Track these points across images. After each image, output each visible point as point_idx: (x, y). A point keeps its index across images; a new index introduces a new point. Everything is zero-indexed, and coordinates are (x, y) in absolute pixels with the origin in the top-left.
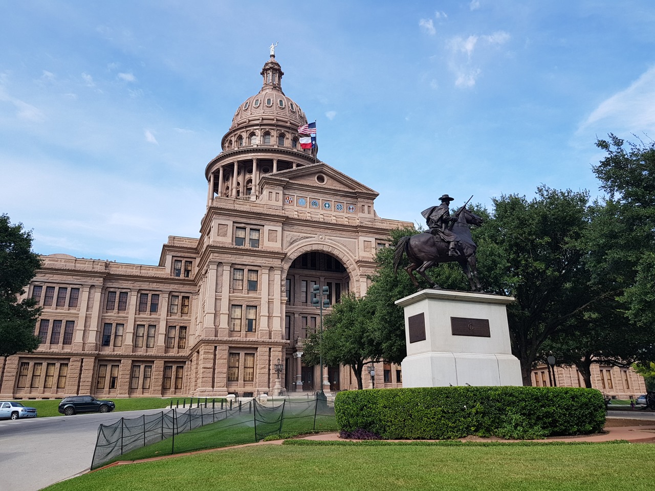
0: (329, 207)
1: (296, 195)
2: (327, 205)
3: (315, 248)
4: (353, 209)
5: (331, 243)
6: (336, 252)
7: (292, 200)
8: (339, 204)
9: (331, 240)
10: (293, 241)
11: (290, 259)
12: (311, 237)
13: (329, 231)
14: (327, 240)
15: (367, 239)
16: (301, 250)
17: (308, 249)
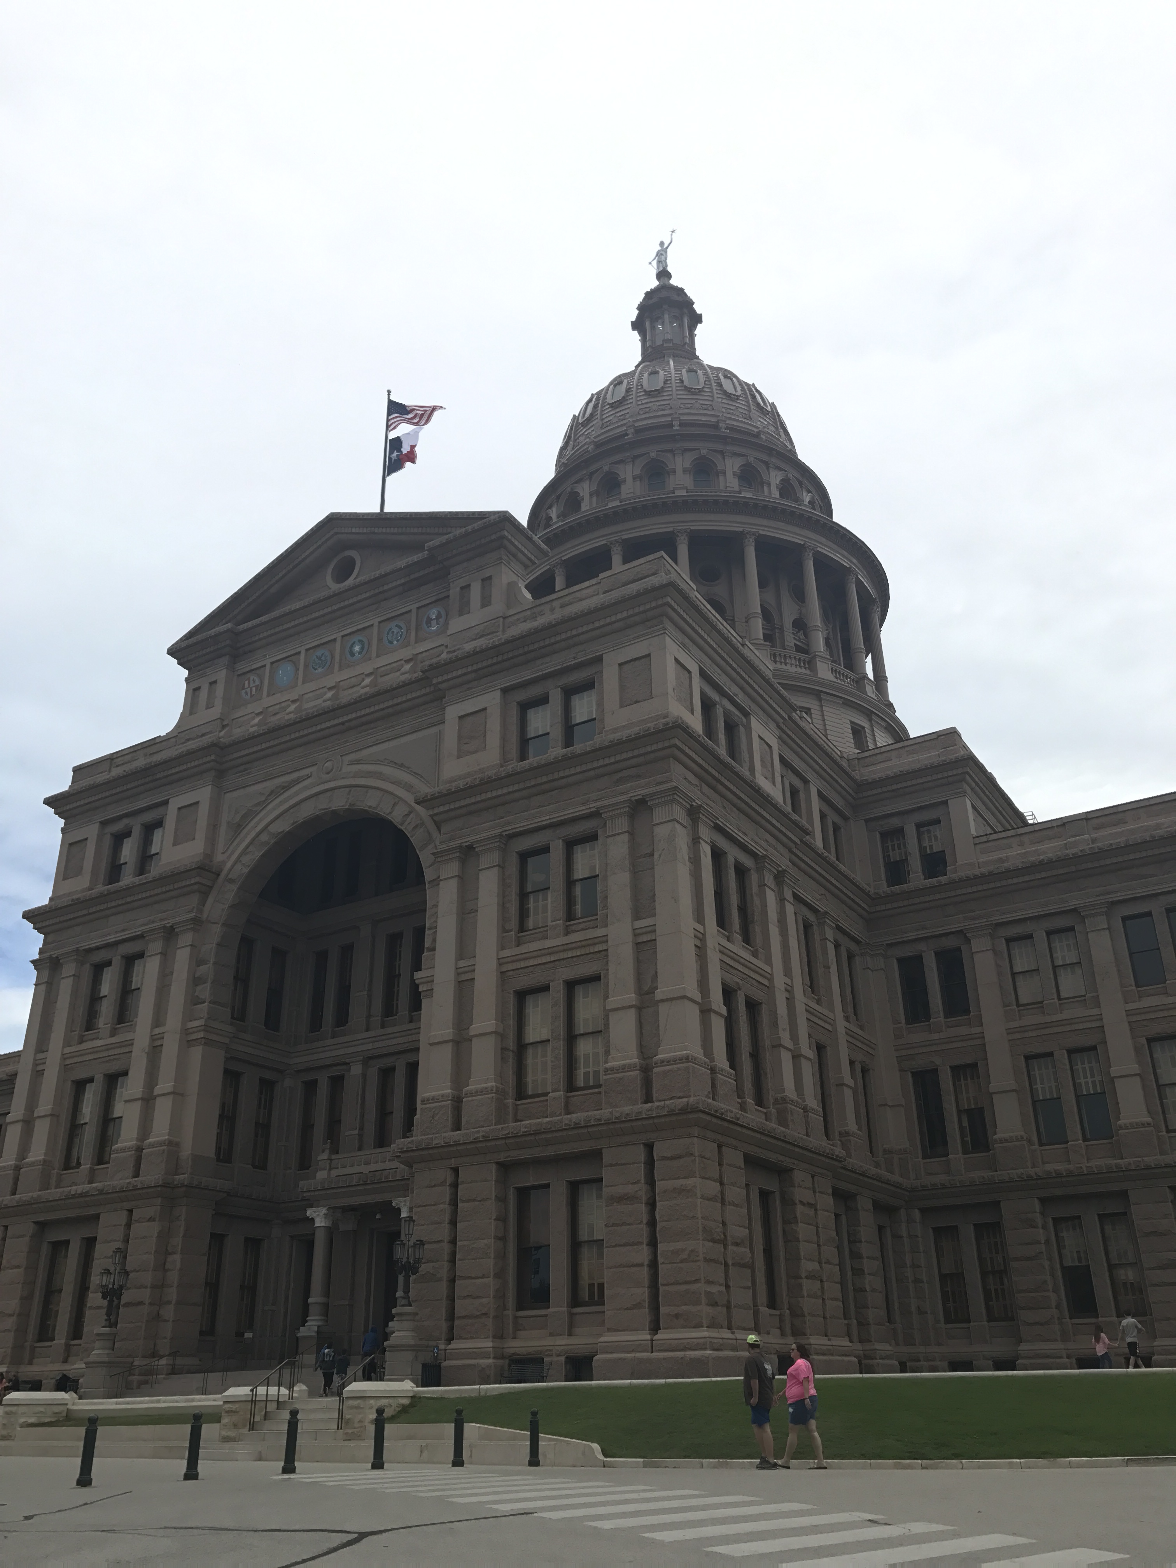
1: (268, 662)
2: (356, 648)
3: (307, 811)
4: (439, 617)
5: (356, 775)
8: (392, 624)
9: (358, 762)
10: (245, 817)
11: (231, 881)
12: (297, 781)
13: (351, 735)
14: (345, 770)
15: (469, 706)
16: (264, 837)
17: (284, 825)
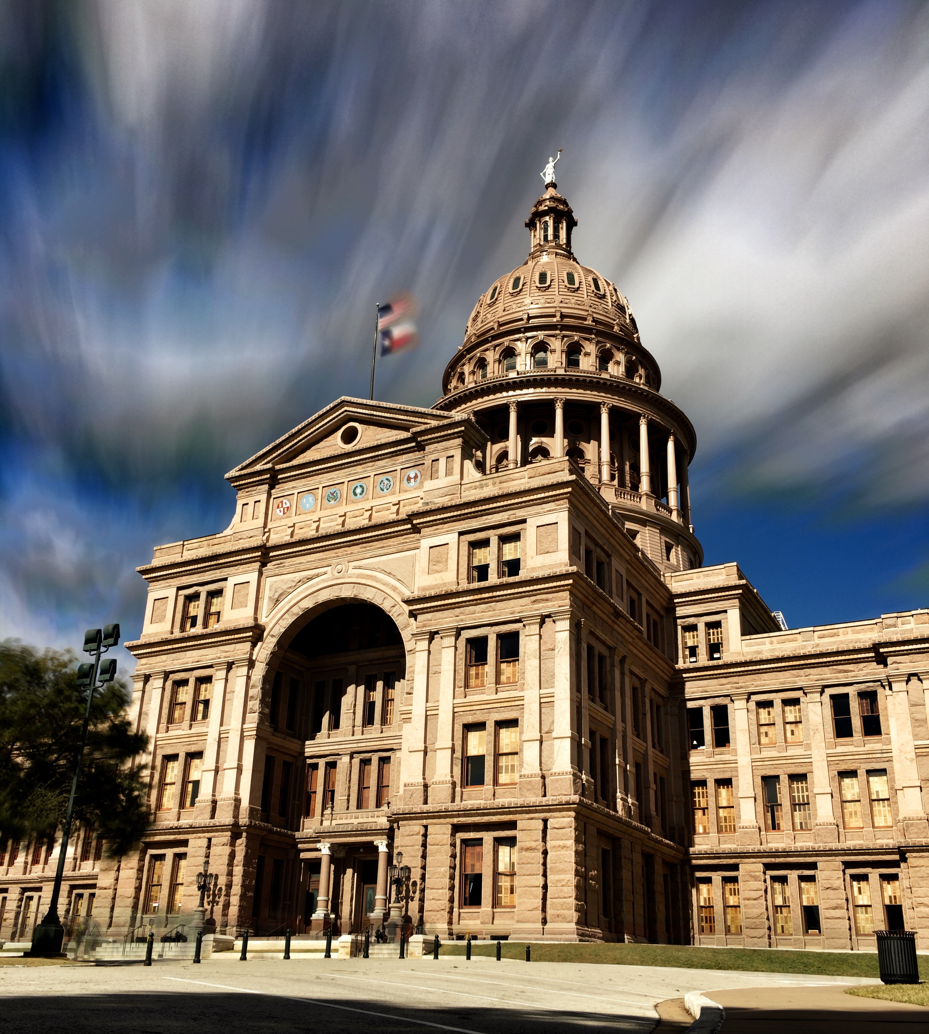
0: (363, 491)
1: (296, 492)
2: (359, 491)
3: (323, 597)
4: (416, 477)
5: (358, 576)
6: (367, 595)
7: (288, 505)
8: (383, 477)
9: (360, 568)
10: (281, 595)
12: (318, 576)
13: (355, 549)
14: (351, 571)
15: (437, 540)
16: (296, 609)
17: (309, 604)
